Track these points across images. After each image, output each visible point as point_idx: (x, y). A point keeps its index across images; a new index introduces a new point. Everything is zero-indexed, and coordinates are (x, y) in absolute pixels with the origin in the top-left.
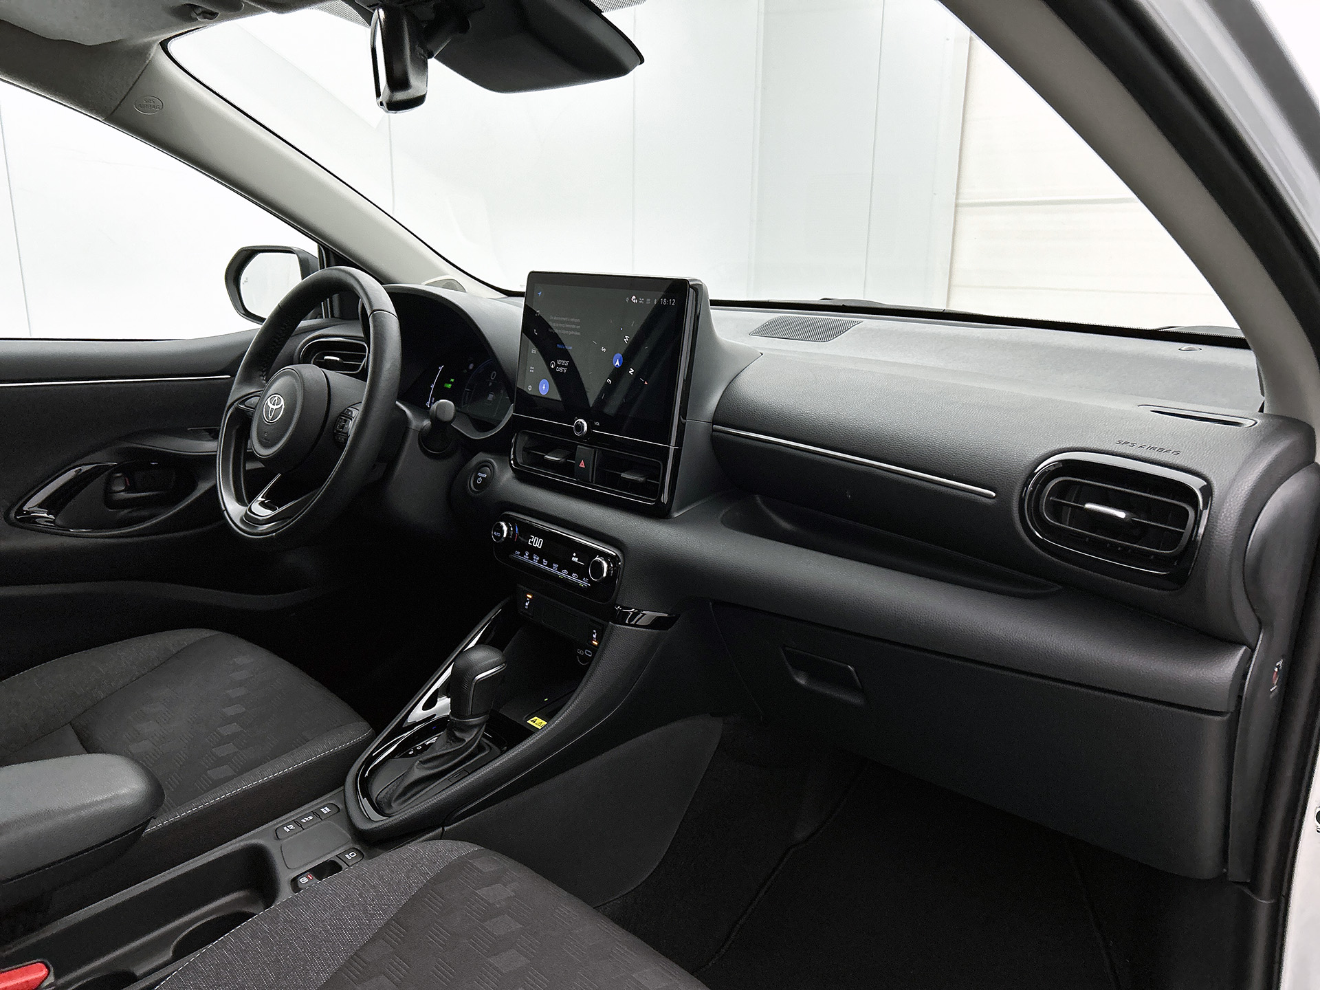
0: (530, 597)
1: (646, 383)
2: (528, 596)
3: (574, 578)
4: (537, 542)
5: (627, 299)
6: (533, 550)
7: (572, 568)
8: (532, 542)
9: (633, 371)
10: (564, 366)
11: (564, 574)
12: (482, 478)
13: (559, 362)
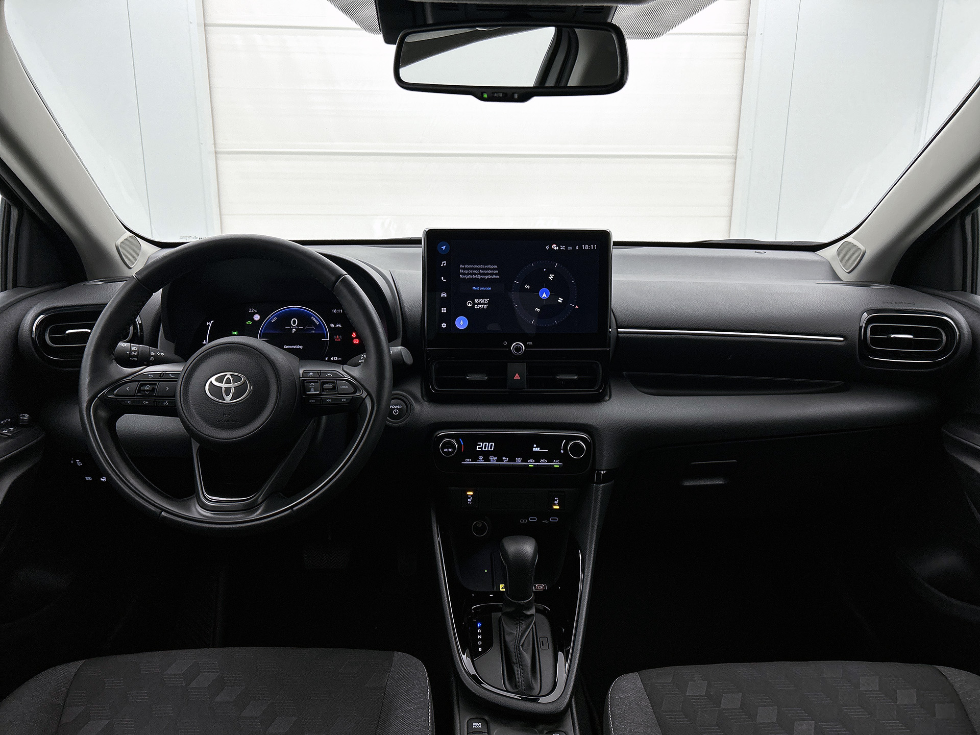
0: (471, 493)
1: (577, 307)
2: (468, 493)
3: (543, 462)
4: (489, 446)
5: (547, 247)
6: (486, 455)
7: (537, 457)
8: (482, 448)
9: (562, 299)
10: (485, 304)
11: (531, 463)
12: (397, 409)
13: (477, 301)
